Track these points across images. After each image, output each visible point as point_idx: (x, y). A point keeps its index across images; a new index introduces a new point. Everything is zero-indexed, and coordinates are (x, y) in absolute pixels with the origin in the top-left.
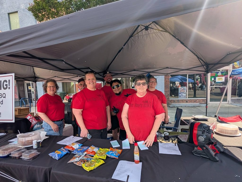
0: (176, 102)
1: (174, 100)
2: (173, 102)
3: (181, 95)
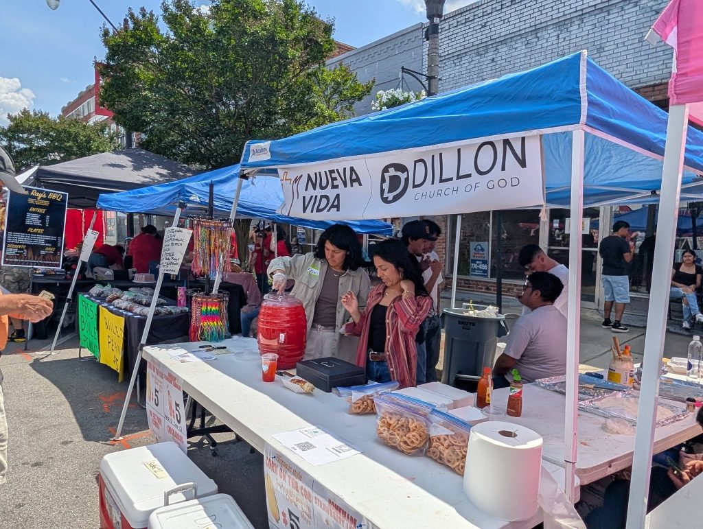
0: (463, 286)
3: (475, 266)
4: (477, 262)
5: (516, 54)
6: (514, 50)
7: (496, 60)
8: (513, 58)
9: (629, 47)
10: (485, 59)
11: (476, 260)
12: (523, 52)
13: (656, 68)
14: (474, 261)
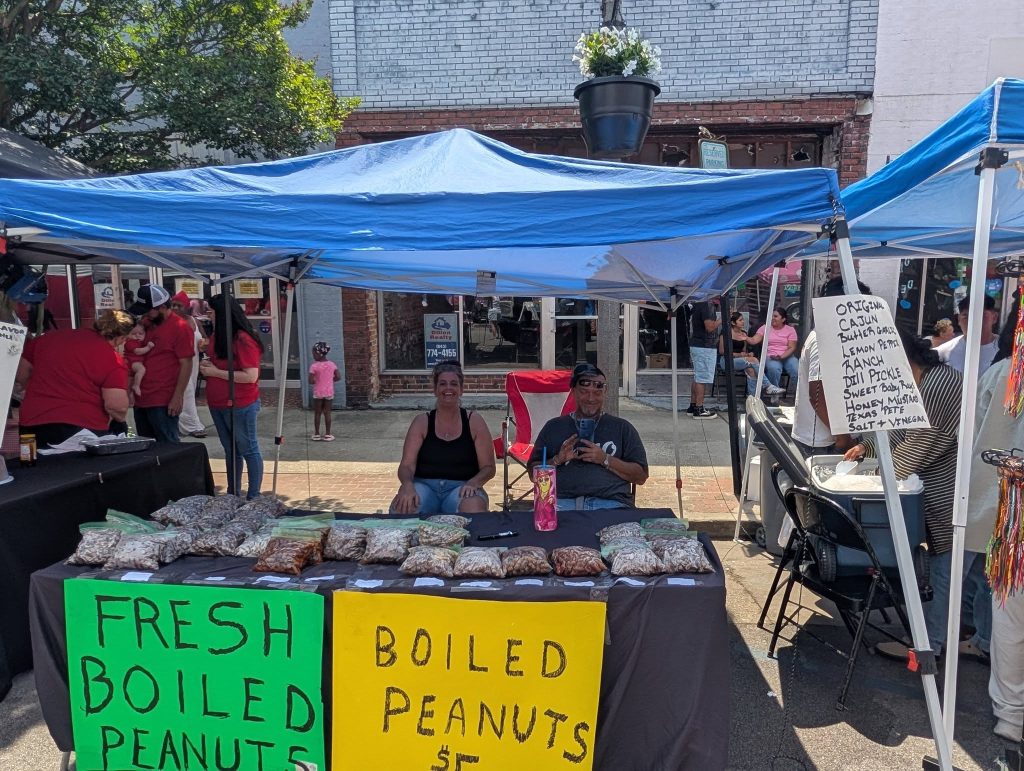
0: (414, 387)
1: (406, 378)
2: (399, 387)
3: (435, 353)
4: (439, 346)
5: (513, 16)
6: (511, 10)
7: (478, 18)
8: (509, 22)
9: (680, 46)
10: (459, 12)
11: (436, 343)
12: (526, 15)
13: (715, 82)
14: (433, 345)
